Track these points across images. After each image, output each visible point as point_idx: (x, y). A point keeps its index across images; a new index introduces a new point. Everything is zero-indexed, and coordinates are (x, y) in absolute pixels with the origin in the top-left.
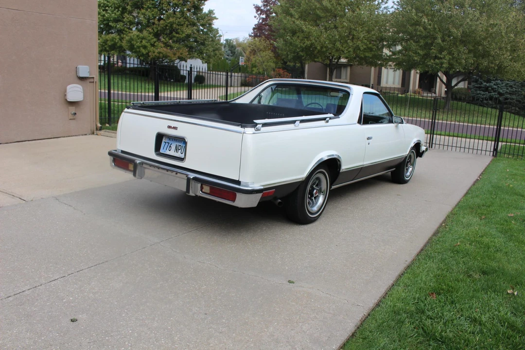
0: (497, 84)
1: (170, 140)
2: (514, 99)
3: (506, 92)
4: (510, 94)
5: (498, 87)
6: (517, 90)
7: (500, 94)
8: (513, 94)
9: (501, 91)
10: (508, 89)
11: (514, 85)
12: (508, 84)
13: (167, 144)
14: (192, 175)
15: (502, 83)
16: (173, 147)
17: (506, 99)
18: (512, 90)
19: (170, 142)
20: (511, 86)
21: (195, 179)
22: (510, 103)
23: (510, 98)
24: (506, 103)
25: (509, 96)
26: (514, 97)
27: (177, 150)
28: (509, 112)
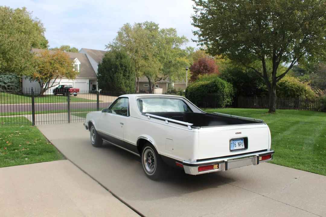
0: (2, 77)
1: (233, 141)
2: (13, 86)
3: (8, 82)
4: (11, 83)
5: (3, 79)
6: (14, 80)
7: (5, 83)
8: (12, 83)
9: (5, 81)
10: (9, 80)
11: (12, 77)
12: (8, 77)
13: (233, 144)
14: (257, 154)
15: (5, 77)
16: (237, 144)
17: (8, 86)
18: (11, 80)
19: (234, 142)
20: (10, 78)
21: (260, 155)
22: (12, 89)
23: (11, 85)
24: (9, 89)
25: (10, 84)
26: (13, 84)
27: (239, 145)
28: (12, 93)
